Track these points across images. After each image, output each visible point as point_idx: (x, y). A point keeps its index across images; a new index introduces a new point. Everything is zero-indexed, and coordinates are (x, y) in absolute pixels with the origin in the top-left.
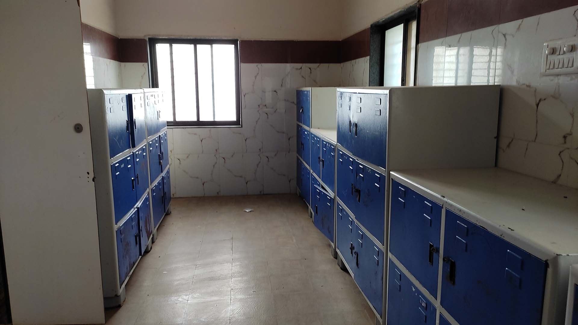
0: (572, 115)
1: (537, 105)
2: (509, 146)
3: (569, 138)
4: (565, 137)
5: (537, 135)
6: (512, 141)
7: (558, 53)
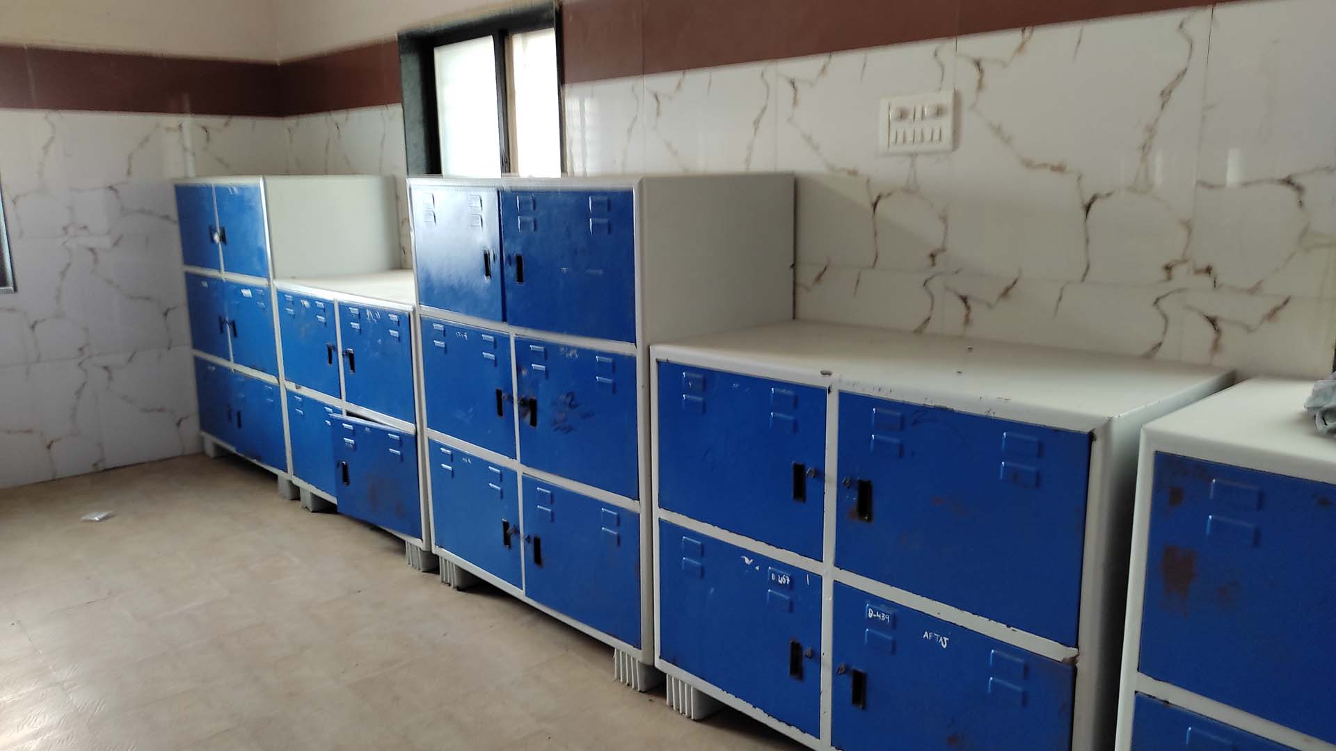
0: (944, 219)
1: (875, 205)
2: (819, 278)
3: (939, 258)
4: (933, 256)
5: (877, 257)
6: (825, 269)
7: (911, 117)
